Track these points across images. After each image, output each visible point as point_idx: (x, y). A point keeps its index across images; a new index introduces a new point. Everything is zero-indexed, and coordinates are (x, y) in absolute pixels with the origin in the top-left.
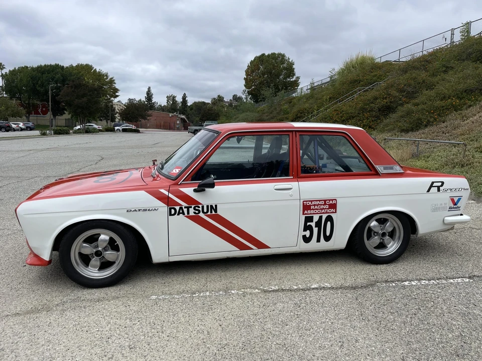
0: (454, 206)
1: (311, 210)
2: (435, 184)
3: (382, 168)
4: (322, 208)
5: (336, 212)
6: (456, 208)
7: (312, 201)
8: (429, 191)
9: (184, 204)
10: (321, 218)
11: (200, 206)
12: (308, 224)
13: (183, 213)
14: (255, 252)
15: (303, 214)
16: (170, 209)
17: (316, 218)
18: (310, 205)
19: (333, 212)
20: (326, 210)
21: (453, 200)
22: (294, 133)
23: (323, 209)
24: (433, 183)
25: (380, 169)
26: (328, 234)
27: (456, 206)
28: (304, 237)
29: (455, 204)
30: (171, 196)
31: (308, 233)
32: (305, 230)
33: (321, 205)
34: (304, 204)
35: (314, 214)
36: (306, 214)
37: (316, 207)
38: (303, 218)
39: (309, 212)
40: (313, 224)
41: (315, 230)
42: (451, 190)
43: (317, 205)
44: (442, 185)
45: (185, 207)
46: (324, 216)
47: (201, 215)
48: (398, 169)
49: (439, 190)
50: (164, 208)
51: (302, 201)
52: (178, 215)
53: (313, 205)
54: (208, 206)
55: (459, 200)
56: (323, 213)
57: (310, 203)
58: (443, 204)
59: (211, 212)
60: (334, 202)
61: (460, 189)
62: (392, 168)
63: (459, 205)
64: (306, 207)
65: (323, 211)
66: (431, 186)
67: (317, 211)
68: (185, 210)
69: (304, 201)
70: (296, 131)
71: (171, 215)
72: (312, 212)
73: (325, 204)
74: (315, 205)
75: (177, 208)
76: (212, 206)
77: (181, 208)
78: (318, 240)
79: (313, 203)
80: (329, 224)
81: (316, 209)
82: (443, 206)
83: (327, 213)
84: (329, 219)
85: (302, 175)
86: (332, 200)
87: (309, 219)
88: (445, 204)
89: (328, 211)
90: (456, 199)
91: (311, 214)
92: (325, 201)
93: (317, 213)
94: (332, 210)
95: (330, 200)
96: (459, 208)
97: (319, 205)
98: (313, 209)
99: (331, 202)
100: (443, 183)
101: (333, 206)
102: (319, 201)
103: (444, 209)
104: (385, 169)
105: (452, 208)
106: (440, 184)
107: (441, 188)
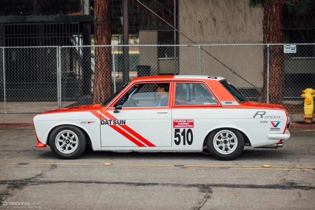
0: (275, 128)
2: (259, 113)
5: (193, 127)
6: (276, 129)
7: (178, 120)
8: (254, 117)
9: (109, 119)
10: (184, 130)
12: (177, 133)
13: (108, 124)
14: (147, 149)
15: (174, 127)
16: (102, 121)
17: (182, 130)
18: (178, 123)
19: (192, 127)
21: (273, 124)
23: (186, 125)
24: (258, 112)
25: (223, 103)
26: (190, 140)
28: (175, 141)
29: (275, 126)
30: (102, 114)
31: (177, 139)
32: (175, 137)
34: (174, 122)
35: (180, 127)
36: (175, 127)
37: (181, 124)
38: (174, 130)
39: (177, 126)
40: (180, 134)
41: (182, 137)
42: (271, 117)
43: (182, 123)
44: (264, 114)
45: (109, 121)
46: (187, 129)
47: (117, 125)
48: (235, 103)
49: (262, 117)
50: (99, 121)
51: (173, 120)
52: (105, 124)
54: (120, 120)
55: (278, 124)
56: (186, 127)
57: (178, 121)
59: (122, 124)
60: (192, 121)
61: (278, 117)
62: (231, 103)
63: (278, 127)
64: (175, 124)
65: (186, 126)
66: (256, 114)
67: (182, 126)
70: (174, 81)
71: (102, 124)
72: (179, 126)
73: (187, 122)
74: (180, 123)
75: (105, 121)
76: (122, 121)
77: (107, 121)
78: (184, 144)
79: (180, 121)
80: (190, 134)
83: (188, 127)
84: (190, 131)
85: (175, 106)
86: (191, 120)
87: (177, 131)
89: (189, 126)
90: (275, 123)
92: (187, 120)
93: (182, 127)
94: (191, 126)
95: (189, 120)
96: (279, 129)
97: (183, 122)
98: (179, 125)
99: (190, 121)
100: (265, 113)
101: (192, 124)
102: (183, 120)
104: (226, 103)
105: (273, 129)
106: (263, 113)
107: (263, 116)
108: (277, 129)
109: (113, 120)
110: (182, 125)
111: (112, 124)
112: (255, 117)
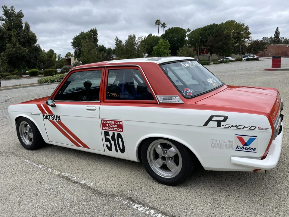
0: (245, 147)
1: (107, 127)
2: (214, 118)
3: (162, 98)
4: (113, 126)
5: (123, 131)
6: (247, 149)
7: (107, 121)
8: (206, 124)
9: (48, 114)
10: (114, 133)
11: (54, 115)
12: (107, 137)
13: (48, 118)
14: (83, 149)
15: (103, 129)
16: (44, 115)
17: (111, 133)
18: (106, 124)
19: (121, 131)
20: (116, 129)
21: (241, 139)
22: (105, 68)
24: (212, 117)
25: (160, 98)
26: (121, 147)
27: (248, 147)
28: (107, 145)
29: (246, 144)
30: (44, 108)
32: (106, 141)
33: (112, 124)
34: (102, 122)
35: (109, 130)
36: (104, 129)
38: (103, 131)
39: (106, 128)
40: (110, 138)
41: (113, 142)
42: (237, 127)
43: (110, 124)
44: (224, 121)
45: (49, 115)
46: (116, 133)
47: (55, 120)
48: (177, 99)
49: (219, 125)
50: (41, 115)
51: (101, 119)
53: (107, 124)
54: (56, 116)
55: (251, 140)
56: (114, 131)
57: (105, 122)
58: (227, 142)
60: (121, 123)
61: (253, 128)
62: (171, 99)
63: (252, 146)
64: (104, 125)
66: (210, 119)
68: (48, 116)
69: (102, 120)
71: (44, 119)
72: (108, 128)
73: (115, 124)
74: (108, 124)
75: (46, 115)
76: (58, 116)
77: (47, 115)
78: (117, 151)
80: (120, 139)
81: (110, 127)
82: (227, 143)
83: (117, 131)
84: (119, 136)
85: (106, 100)
86: (119, 122)
87: (107, 134)
88: (229, 142)
89: (118, 129)
90: (246, 139)
91: (107, 130)
92: (115, 121)
93: (111, 130)
94: (120, 130)
95: (118, 121)
96: (253, 149)
98: (108, 127)
99: (118, 123)
100: (226, 118)
101: (120, 126)
102: (111, 121)
103: (228, 147)
104: (164, 99)
105: (241, 148)
106: (222, 119)
107: (222, 123)
108: (250, 149)
109: (51, 115)
110: (111, 127)
111: (51, 120)
112: (207, 126)
